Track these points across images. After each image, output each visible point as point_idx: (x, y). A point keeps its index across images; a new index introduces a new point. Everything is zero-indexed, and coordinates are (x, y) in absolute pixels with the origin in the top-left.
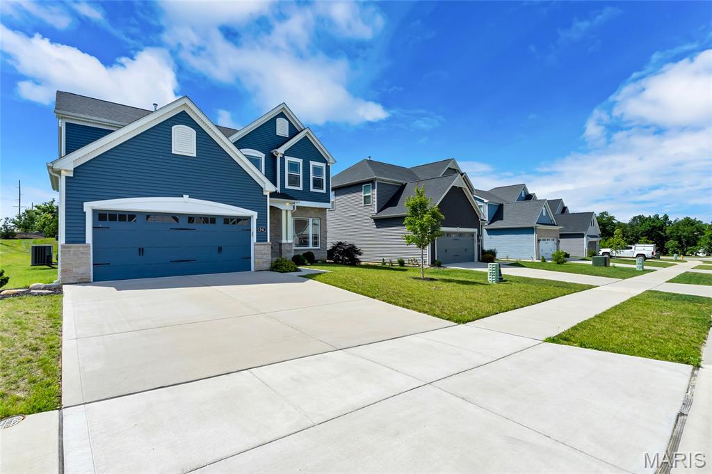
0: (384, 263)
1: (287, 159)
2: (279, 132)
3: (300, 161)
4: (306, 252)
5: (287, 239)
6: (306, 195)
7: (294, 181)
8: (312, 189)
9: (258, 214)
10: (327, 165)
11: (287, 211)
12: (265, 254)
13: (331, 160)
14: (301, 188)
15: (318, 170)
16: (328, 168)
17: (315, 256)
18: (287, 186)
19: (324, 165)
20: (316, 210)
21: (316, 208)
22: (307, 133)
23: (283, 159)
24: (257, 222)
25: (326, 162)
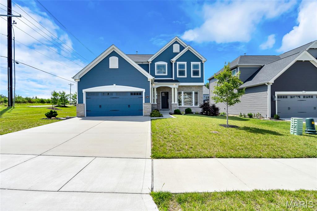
0: (241, 116)
1: (178, 63)
2: (175, 51)
3: (185, 63)
4: (187, 108)
5: (174, 102)
6: (189, 80)
7: (182, 73)
8: (192, 76)
9: (145, 90)
10: (201, 62)
11: (174, 88)
12: (148, 108)
13: (203, 60)
14: (186, 76)
15: (196, 66)
16: (202, 64)
17: (192, 110)
18: (178, 76)
19: (199, 63)
20: (196, 87)
21: (196, 86)
22: (189, 48)
23: (176, 64)
24: (145, 94)
25: (201, 61)
